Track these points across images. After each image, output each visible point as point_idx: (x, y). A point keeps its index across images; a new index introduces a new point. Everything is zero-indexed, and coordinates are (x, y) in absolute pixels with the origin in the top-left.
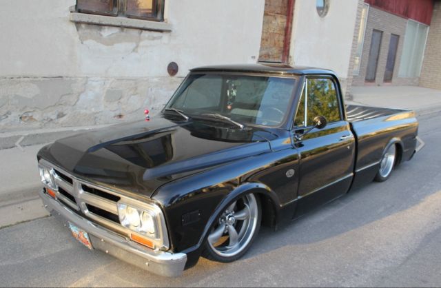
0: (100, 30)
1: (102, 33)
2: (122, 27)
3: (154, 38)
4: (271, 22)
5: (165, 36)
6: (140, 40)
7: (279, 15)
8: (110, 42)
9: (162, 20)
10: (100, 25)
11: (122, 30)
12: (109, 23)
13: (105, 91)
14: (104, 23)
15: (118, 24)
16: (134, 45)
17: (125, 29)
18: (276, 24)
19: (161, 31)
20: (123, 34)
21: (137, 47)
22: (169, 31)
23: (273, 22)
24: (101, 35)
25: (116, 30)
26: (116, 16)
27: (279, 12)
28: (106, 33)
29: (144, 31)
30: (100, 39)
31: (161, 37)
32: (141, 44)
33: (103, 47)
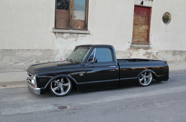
0: (63, 34)
1: (64, 35)
2: (71, 33)
3: (83, 37)
4: (139, 28)
5: (88, 36)
6: (78, 37)
7: (144, 25)
8: (66, 38)
9: (87, 30)
10: (63, 33)
11: (71, 34)
12: (66, 32)
13: (64, 55)
14: (64, 32)
15: (69, 32)
16: (75, 39)
17: (72, 34)
18: (142, 29)
19: (86, 34)
20: (71, 35)
21: (77, 39)
22: (89, 34)
23: (141, 28)
24: (63, 36)
25: (69, 34)
26: (69, 29)
27: (143, 23)
28: (65, 35)
29: (79, 34)
30: (63, 37)
31: (86, 36)
32: (78, 38)
33: (64, 40)
